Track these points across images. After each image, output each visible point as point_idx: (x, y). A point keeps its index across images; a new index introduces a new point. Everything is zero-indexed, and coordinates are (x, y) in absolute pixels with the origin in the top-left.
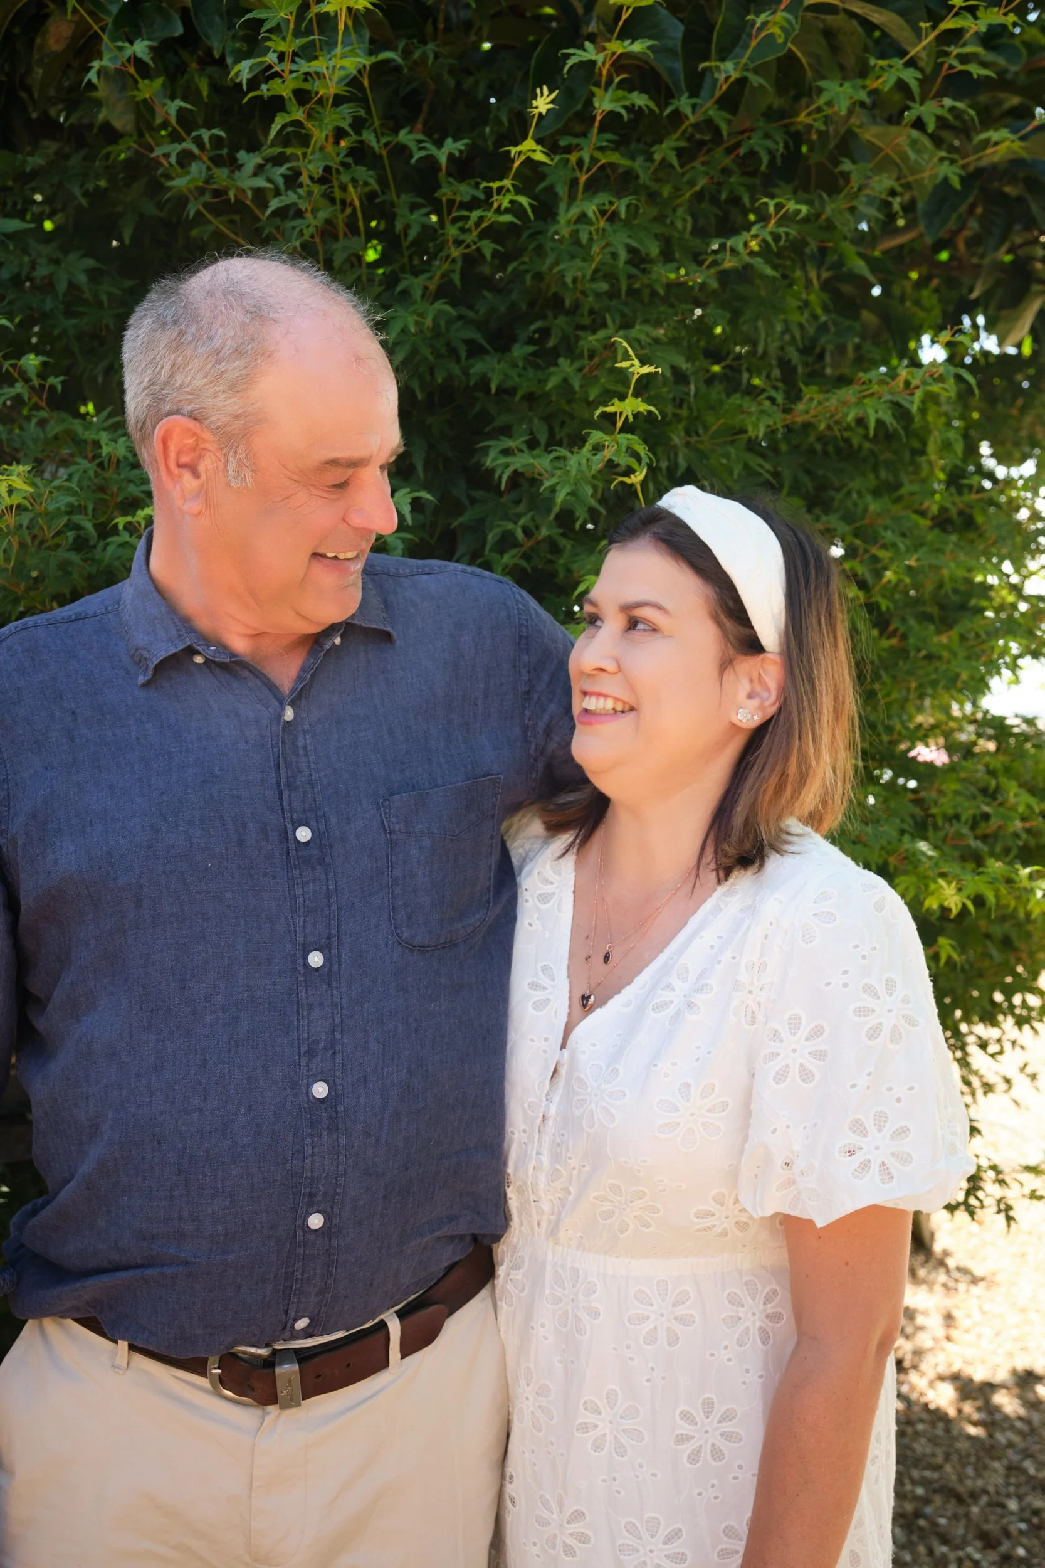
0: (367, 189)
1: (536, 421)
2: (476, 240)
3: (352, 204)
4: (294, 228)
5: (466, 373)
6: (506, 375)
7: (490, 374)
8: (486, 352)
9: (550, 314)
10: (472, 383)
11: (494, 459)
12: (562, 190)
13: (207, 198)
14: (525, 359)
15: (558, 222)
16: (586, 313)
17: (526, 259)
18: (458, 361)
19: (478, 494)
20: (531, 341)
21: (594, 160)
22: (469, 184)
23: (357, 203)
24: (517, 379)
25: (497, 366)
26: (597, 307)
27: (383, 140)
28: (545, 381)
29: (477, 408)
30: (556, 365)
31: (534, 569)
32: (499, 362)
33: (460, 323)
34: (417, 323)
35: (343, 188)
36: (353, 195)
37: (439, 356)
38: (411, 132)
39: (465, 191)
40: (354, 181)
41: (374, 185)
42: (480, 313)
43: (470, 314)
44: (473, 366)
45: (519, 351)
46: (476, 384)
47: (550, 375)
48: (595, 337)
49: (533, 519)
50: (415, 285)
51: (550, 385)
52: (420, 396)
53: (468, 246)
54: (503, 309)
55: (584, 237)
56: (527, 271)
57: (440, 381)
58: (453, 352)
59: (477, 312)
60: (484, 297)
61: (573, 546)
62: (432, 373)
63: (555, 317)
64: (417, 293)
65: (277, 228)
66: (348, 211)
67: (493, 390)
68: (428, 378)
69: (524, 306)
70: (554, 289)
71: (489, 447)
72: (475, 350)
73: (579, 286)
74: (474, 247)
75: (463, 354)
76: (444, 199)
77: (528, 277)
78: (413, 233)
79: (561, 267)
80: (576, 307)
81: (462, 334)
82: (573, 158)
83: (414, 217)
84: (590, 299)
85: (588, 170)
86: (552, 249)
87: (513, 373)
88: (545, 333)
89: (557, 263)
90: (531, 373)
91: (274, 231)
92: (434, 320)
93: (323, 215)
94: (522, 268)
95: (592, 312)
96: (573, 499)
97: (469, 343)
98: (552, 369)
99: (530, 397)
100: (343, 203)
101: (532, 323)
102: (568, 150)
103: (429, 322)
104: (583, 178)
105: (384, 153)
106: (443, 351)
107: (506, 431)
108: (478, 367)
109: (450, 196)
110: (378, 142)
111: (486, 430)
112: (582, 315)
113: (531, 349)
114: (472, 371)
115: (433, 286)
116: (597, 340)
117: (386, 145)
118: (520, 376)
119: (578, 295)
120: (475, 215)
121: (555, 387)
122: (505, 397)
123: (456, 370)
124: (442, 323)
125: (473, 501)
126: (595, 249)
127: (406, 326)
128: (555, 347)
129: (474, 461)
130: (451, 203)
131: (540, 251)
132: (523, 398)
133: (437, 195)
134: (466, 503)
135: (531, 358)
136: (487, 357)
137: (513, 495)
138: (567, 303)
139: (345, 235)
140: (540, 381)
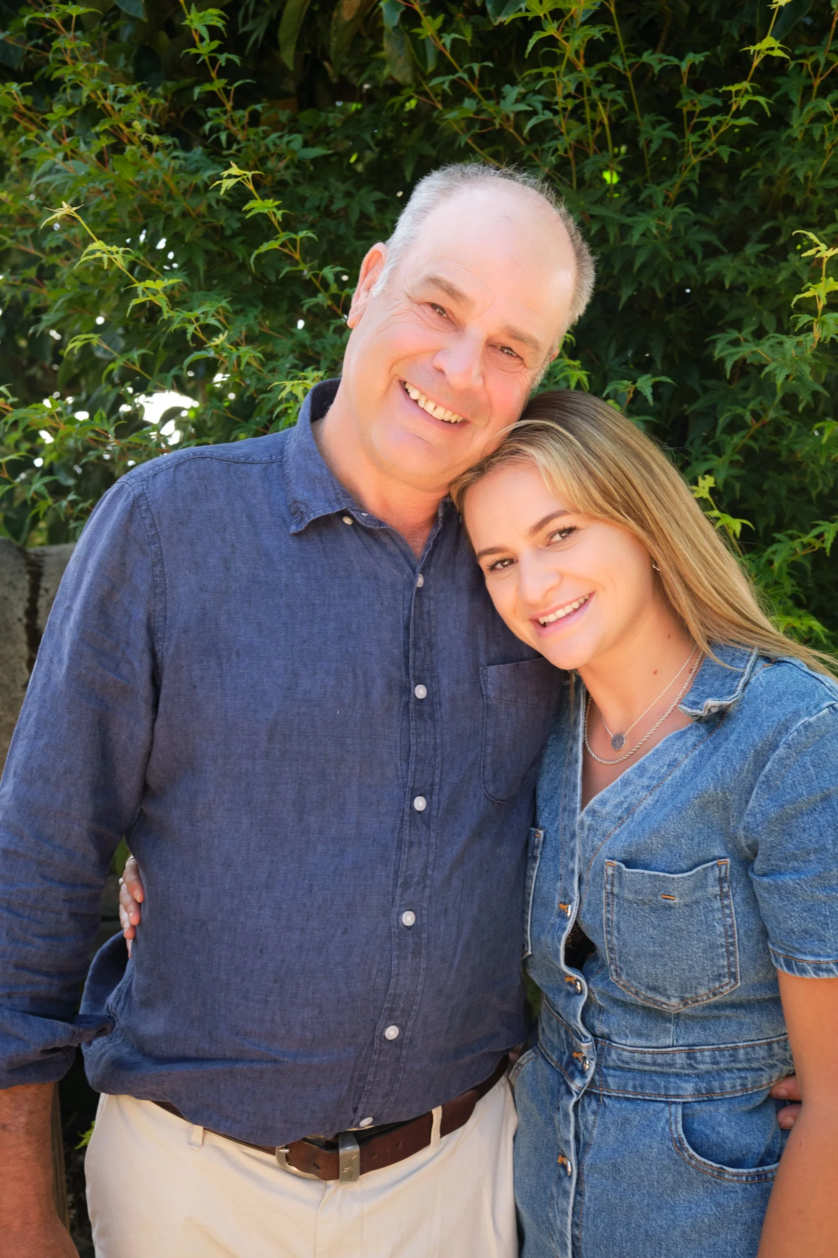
0: (616, 108)
1: (765, 313)
2: (714, 145)
3: (602, 124)
4: (550, 148)
5: (701, 272)
6: (741, 273)
7: (724, 272)
8: (722, 253)
9: (780, 215)
10: (707, 281)
11: (722, 350)
12: (796, 98)
13: (476, 130)
14: (757, 256)
15: (792, 127)
16: (815, 210)
17: (759, 165)
18: (695, 262)
19: (711, 383)
20: (761, 241)
21: (829, 63)
22: (708, 94)
23: (606, 121)
24: (750, 276)
25: (731, 264)
26: (826, 203)
27: (628, 62)
28: (775, 277)
29: (711, 304)
30: (786, 260)
31: (761, 449)
32: (732, 262)
33: (696, 228)
34: (658, 227)
35: (594, 107)
36: (603, 114)
37: (677, 258)
38: (653, 53)
39: (705, 100)
40: (603, 100)
41: (623, 103)
42: (716, 218)
43: (706, 220)
44: (707, 266)
45: (751, 250)
46: (710, 282)
47: (779, 271)
48: (824, 232)
49: (761, 404)
50: (657, 192)
51: (780, 279)
52: (660, 295)
53: (706, 153)
54: (736, 212)
55: (817, 135)
56: (758, 177)
57: (677, 281)
58: (690, 254)
59: (712, 218)
60: (719, 204)
61: (799, 427)
62: (671, 276)
63: (786, 217)
64: (660, 200)
65: (536, 152)
66: (598, 131)
67: (727, 286)
68: (668, 279)
69: (756, 209)
70: (784, 191)
71: (718, 339)
72: (711, 252)
73: (810, 185)
74: (711, 154)
75: (700, 255)
76: (685, 111)
77: (761, 182)
78: (654, 147)
79: (792, 166)
80: (806, 204)
81: (698, 237)
82: (808, 62)
83: (656, 132)
84: (820, 196)
85: (821, 75)
86: (784, 154)
87: (747, 270)
88: (775, 232)
89: (789, 164)
90: (761, 269)
91: (533, 155)
92: (674, 222)
93: (574, 134)
94: (756, 173)
95: (820, 210)
96: (798, 383)
97: (706, 245)
98: (782, 264)
99: (760, 293)
100: (593, 122)
101: (764, 223)
102: (803, 56)
103: (668, 225)
104: (817, 82)
105: (629, 75)
106: (681, 253)
107: (738, 325)
108: (713, 266)
109: (690, 108)
110: (623, 63)
111: (719, 324)
112: (812, 213)
113: (763, 247)
114: (707, 270)
115: (672, 195)
116: (825, 235)
117: (631, 66)
118: (752, 273)
119: (808, 194)
120: (713, 121)
121: (784, 281)
122: (737, 293)
123: (692, 270)
124: (682, 228)
125: (705, 389)
126: (828, 145)
127: (648, 229)
128: (784, 245)
129: (707, 352)
130: (691, 114)
131: (773, 157)
132: (753, 293)
133: (678, 106)
134: (700, 391)
135: (762, 255)
136: (722, 258)
137: (742, 383)
138: (798, 202)
139: (595, 152)
140: (770, 277)
